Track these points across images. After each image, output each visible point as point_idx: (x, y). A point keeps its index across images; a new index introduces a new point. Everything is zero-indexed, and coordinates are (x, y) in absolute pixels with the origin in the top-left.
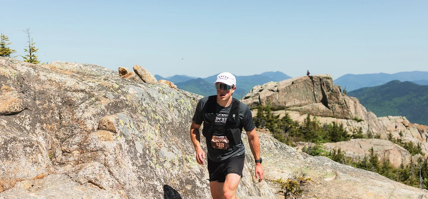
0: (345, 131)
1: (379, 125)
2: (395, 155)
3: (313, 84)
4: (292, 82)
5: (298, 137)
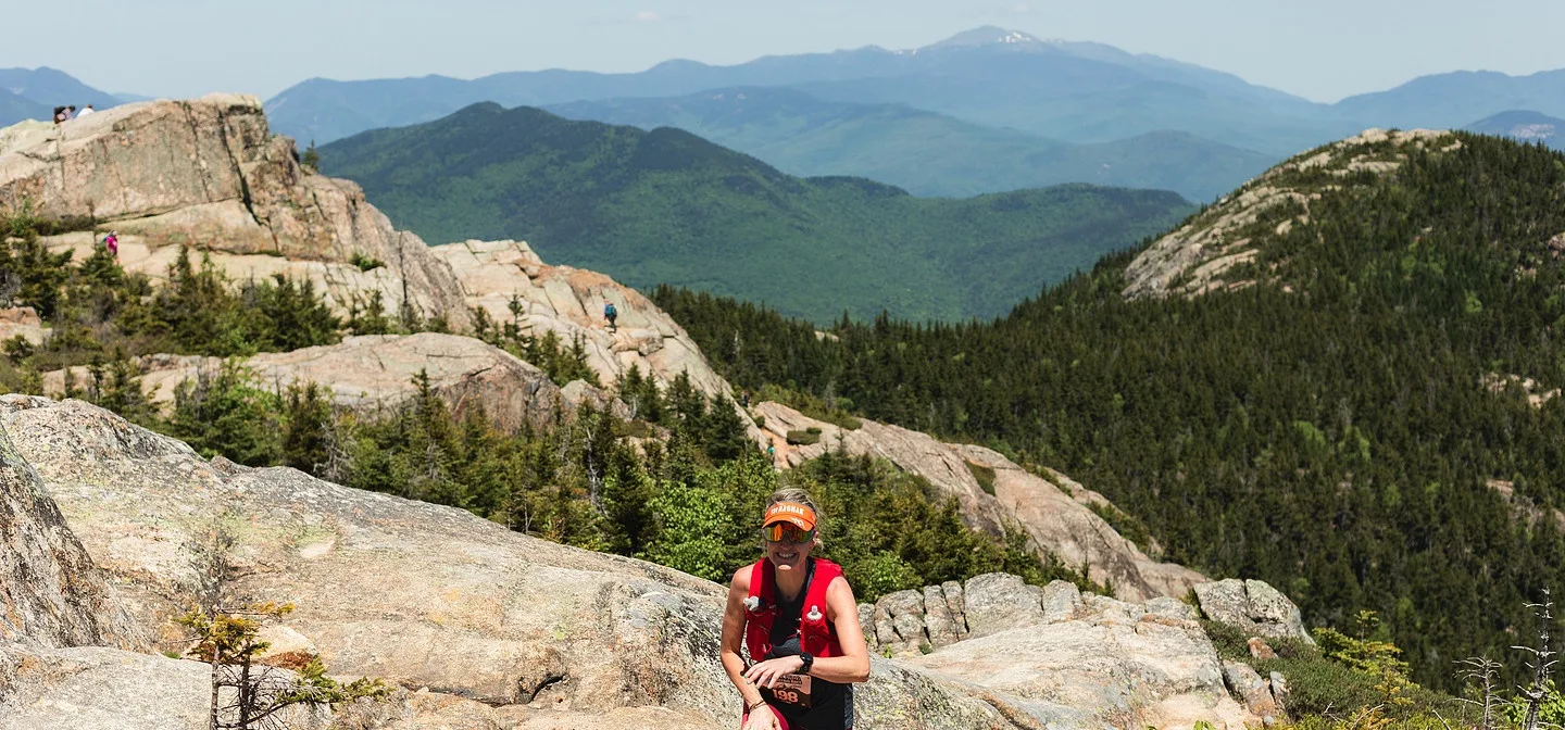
0: (323, 305)
1: (440, 279)
2: (502, 388)
3: (195, 133)
4: (112, 123)
5: (150, 337)
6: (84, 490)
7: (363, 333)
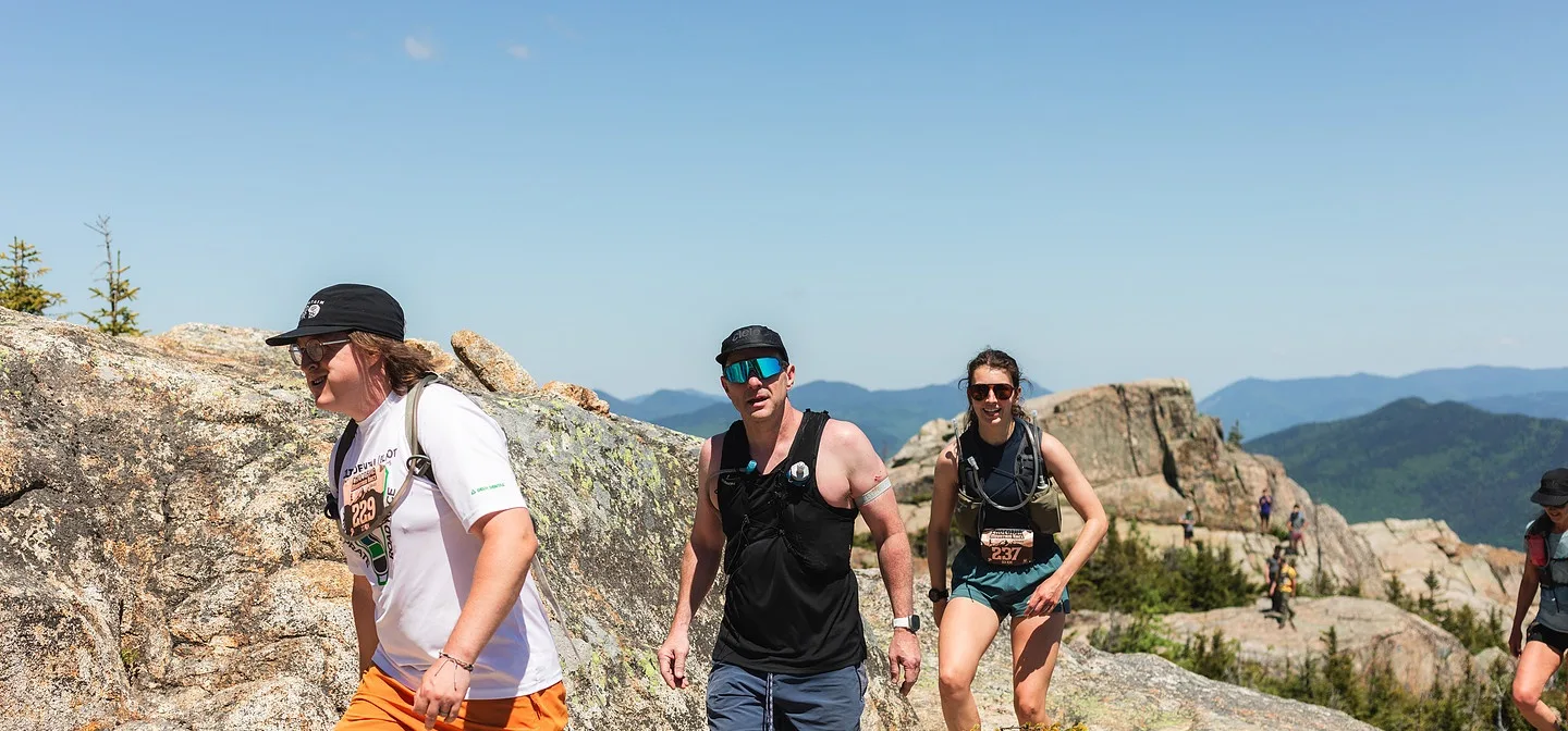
0: (1239, 572)
1: (1355, 550)
2: (1412, 652)
3: (1128, 413)
4: (1054, 406)
5: (1075, 595)
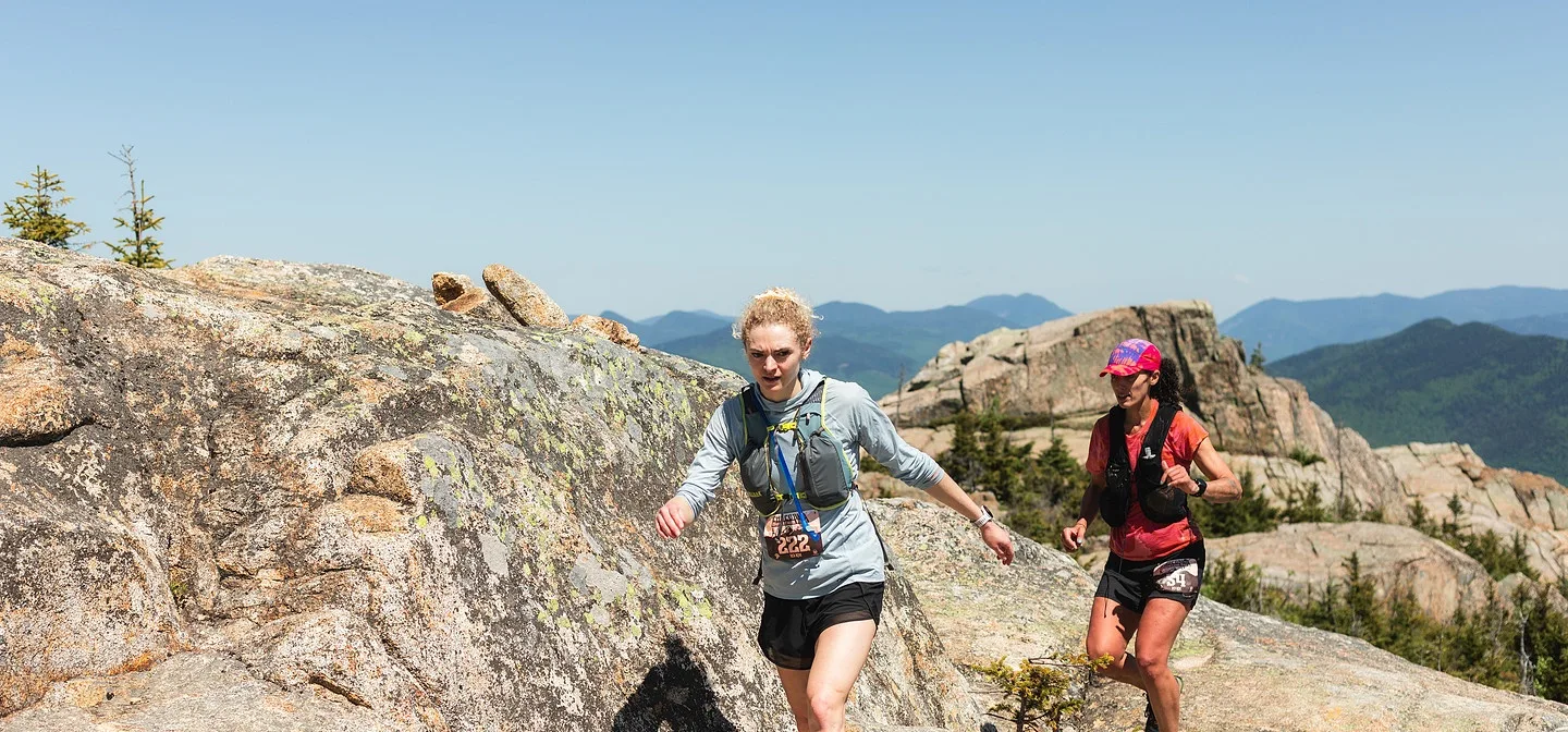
0: (1261, 497)
1: (1378, 474)
2: (1436, 578)
4: (1074, 328)
6: (957, 590)
7: (1298, 521)
